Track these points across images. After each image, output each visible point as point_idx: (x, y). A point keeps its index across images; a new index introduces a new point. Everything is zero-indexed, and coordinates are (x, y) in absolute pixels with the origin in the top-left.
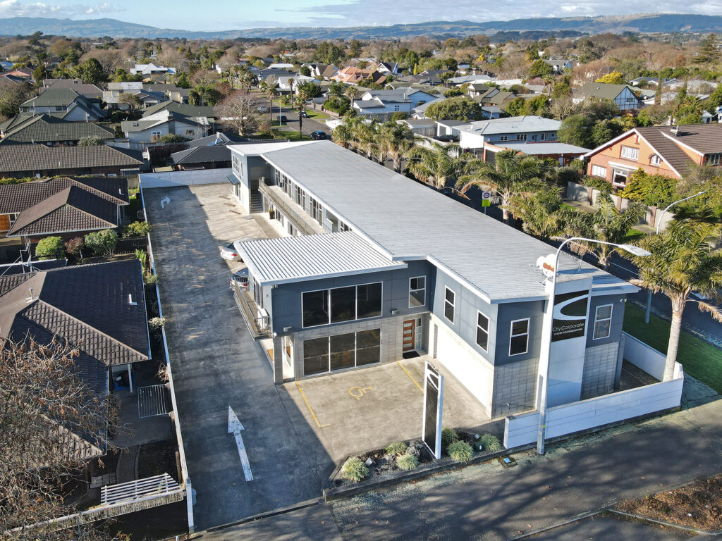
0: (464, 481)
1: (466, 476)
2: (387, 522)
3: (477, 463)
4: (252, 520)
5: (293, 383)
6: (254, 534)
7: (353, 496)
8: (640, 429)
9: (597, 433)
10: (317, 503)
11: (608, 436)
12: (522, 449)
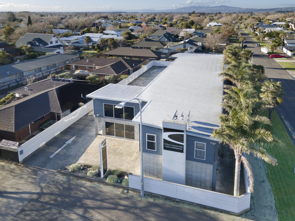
0: (101, 190)
1: (104, 189)
2: (62, 188)
3: (114, 187)
4: (35, 168)
5: (101, 136)
6: (30, 172)
7: (65, 175)
8: (201, 211)
9: (177, 202)
10: (55, 172)
11: (181, 205)
12: (136, 191)
